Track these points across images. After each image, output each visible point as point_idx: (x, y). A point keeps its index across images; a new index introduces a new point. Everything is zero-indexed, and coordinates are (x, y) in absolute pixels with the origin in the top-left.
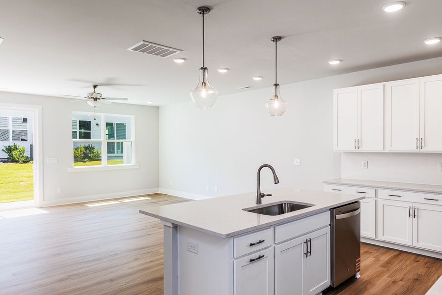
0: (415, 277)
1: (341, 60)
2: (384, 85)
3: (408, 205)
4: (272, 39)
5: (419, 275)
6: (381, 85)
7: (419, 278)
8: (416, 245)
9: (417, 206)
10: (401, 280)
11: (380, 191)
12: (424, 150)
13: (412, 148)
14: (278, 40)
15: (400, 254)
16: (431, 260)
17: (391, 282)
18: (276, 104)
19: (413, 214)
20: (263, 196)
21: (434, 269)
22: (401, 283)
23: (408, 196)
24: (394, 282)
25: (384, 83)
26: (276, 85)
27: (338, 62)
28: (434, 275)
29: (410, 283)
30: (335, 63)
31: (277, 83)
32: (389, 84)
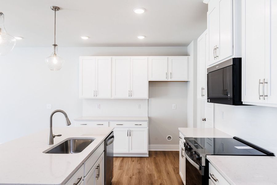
0: (138, 171)
1: (89, 37)
2: (111, 58)
3: (127, 129)
4: (52, 7)
5: (139, 169)
6: (109, 58)
7: (140, 171)
8: (131, 152)
9: (131, 129)
10: (133, 175)
11: (111, 122)
12: (132, 97)
13: (127, 96)
14: (56, 9)
15: (123, 159)
16: (139, 158)
17: (129, 179)
18: (55, 61)
19: (129, 134)
20: (54, 137)
21: (143, 164)
22: (134, 177)
23: (126, 124)
24: (130, 178)
25: (112, 57)
26: (55, 45)
27: (87, 38)
28: (145, 167)
29: (138, 176)
30: (85, 38)
31: (56, 44)
32: (114, 57)
